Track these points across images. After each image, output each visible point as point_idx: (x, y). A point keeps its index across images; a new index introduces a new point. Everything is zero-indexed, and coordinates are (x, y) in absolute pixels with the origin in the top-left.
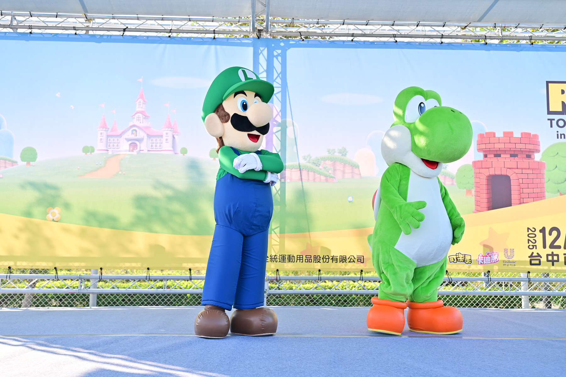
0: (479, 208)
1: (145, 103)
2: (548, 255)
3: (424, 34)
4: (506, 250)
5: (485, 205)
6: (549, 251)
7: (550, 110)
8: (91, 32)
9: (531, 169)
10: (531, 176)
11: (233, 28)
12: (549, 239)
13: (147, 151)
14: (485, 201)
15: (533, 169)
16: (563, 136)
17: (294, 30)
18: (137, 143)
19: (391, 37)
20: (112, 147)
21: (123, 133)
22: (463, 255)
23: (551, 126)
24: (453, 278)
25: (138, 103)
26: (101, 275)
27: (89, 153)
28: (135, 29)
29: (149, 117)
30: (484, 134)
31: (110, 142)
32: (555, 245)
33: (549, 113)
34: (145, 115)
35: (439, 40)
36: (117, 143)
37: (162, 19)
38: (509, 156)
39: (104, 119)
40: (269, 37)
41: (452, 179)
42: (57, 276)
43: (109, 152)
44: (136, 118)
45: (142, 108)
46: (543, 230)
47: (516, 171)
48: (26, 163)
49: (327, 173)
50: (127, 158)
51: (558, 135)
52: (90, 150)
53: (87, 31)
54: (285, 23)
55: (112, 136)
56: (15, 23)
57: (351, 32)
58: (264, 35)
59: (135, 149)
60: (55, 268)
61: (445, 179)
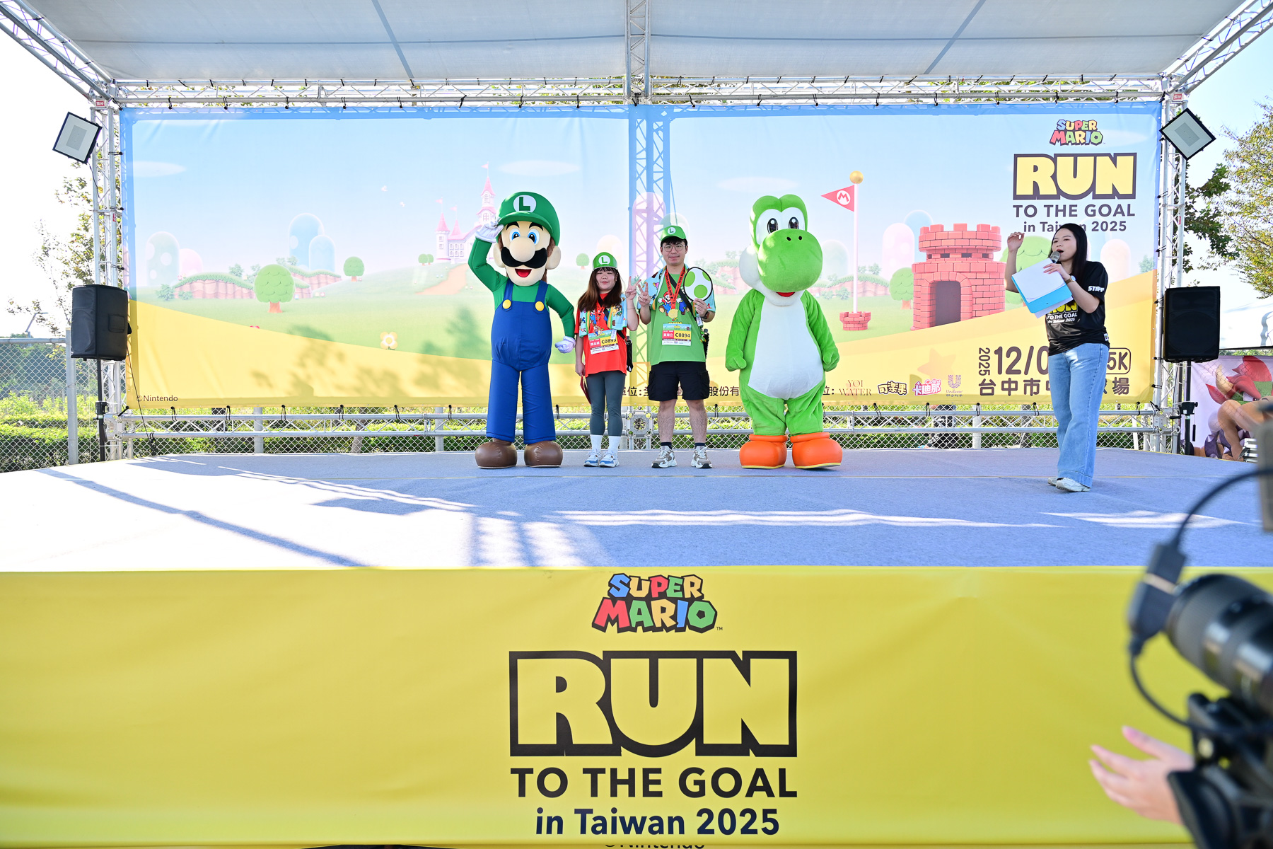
0: (919, 324)
1: (493, 196)
2: (1003, 383)
3: (854, 93)
4: (950, 377)
5: (926, 320)
6: (1005, 377)
7: (1017, 194)
8: (419, 104)
9: (988, 272)
10: (987, 282)
11: (603, 91)
12: (1006, 362)
14: (927, 314)
15: (990, 273)
16: (1032, 228)
17: (683, 91)
19: (809, 99)
20: (455, 255)
22: (896, 384)
23: (1018, 216)
24: (883, 412)
25: (484, 196)
26: (450, 414)
27: (427, 264)
28: (476, 97)
30: (928, 228)
31: (453, 248)
32: (1014, 369)
33: (1016, 197)
35: (873, 101)
36: (461, 249)
37: (510, 84)
38: (960, 256)
39: (443, 219)
40: (649, 103)
41: (886, 287)
42: (398, 415)
43: (451, 261)
44: (482, 216)
45: (489, 202)
46: (999, 352)
47: (969, 275)
48: (351, 277)
49: (726, 283)
51: (1025, 226)
52: (428, 260)
53: (415, 103)
54: (669, 83)
55: (454, 240)
56: (323, 95)
57: (757, 93)
58: (643, 100)
60: (396, 406)
61: (876, 288)
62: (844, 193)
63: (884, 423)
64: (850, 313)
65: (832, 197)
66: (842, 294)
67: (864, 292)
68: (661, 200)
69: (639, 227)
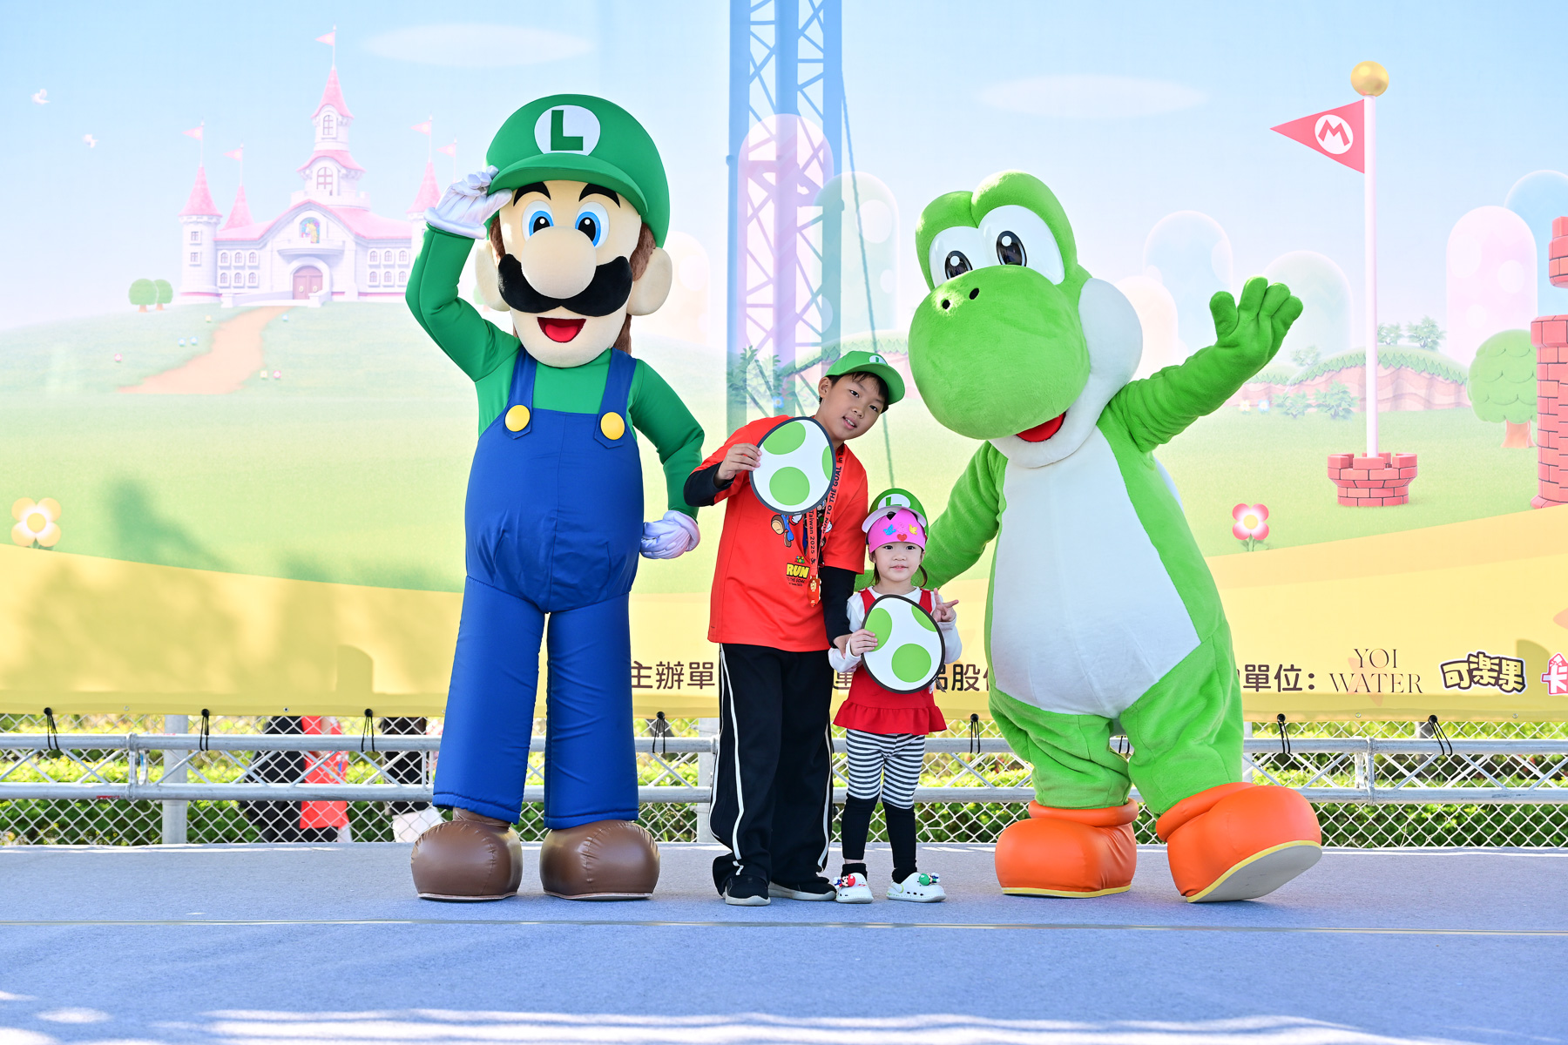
0: (1554, 491)
1: (345, 121)
13: (357, 294)
18: (321, 265)
20: (233, 284)
21: (271, 231)
22: (1493, 661)
24: (1453, 742)
25: (322, 121)
26: (204, 736)
27: (154, 306)
29: (362, 171)
31: (227, 264)
34: (344, 167)
36: (250, 267)
39: (204, 183)
41: (1458, 384)
42: (55, 737)
43: (222, 299)
44: (314, 176)
45: (333, 138)
50: (285, 321)
52: (158, 295)
55: (233, 242)
59: (315, 288)
60: (48, 712)
61: (1430, 386)
62: (1335, 121)
63: (1464, 774)
64: (1357, 456)
65: (1302, 131)
66: (1332, 404)
67: (1397, 397)
68: (818, 135)
69: (757, 211)
